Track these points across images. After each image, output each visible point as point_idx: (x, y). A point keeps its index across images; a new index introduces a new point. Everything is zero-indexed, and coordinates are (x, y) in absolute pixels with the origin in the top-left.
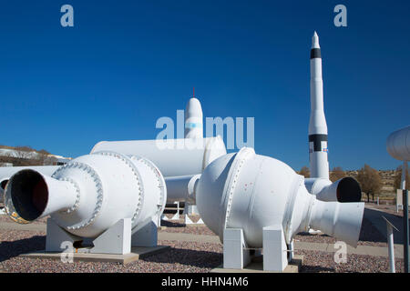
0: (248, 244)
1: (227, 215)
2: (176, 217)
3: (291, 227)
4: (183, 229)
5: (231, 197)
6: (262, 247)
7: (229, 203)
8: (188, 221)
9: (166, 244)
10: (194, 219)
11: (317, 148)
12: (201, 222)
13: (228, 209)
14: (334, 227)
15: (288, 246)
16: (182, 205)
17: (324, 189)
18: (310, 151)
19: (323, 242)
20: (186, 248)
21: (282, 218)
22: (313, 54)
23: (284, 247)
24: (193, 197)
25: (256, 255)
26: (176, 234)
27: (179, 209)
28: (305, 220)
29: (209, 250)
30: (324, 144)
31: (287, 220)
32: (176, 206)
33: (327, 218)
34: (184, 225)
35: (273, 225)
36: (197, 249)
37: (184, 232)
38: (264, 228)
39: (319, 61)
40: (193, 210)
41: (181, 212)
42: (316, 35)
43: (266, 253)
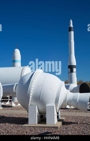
0: (40, 113)
1: (30, 100)
2: (8, 103)
3: (59, 104)
4: (11, 108)
5: (32, 91)
6: (46, 114)
7: (31, 94)
8: (13, 105)
9: (2, 115)
10: (16, 103)
11: (72, 71)
12: (19, 105)
13: (31, 97)
14: (77, 104)
15: (57, 113)
16: (11, 98)
17: (74, 88)
18: (69, 73)
19: (73, 112)
20: (12, 116)
21: (54, 101)
22: (70, 29)
23: (56, 113)
24: (15, 93)
25: (43, 117)
26: (7, 111)
27: (9, 99)
28: (65, 101)
29: (22, 117)
30: (75, 70)
31: (57, 101)
32: (8, 98)
33: (74, 100)
34: (12, 107)
35: (51, 104)
36: (17, 117)
37: (11, 109)
38: (47, 105)
39: (72, 33)
40: (16, 99)
41: (10, 101)
42: (71, 21)
43: (48, 117)
